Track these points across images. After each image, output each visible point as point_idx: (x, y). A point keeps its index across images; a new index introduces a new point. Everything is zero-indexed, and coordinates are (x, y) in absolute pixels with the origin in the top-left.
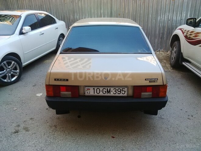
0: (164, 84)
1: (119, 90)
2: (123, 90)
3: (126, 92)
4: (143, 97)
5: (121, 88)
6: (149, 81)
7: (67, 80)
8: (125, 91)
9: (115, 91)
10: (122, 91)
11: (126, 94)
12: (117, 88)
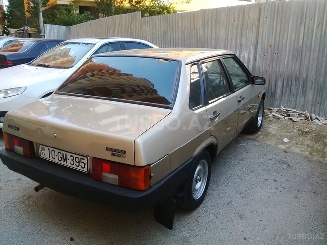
0: (136, 165)
1: (77, 160)
2: (82, 161)
3: (86, 166)
4: (105, 181)
5: (80, 157)
6: (111, 153)
7: (18, 129)
8: (85, 164)
9: (73, 160)
10: (82, 163)
11: (85, 169)
12: (75, 156)
